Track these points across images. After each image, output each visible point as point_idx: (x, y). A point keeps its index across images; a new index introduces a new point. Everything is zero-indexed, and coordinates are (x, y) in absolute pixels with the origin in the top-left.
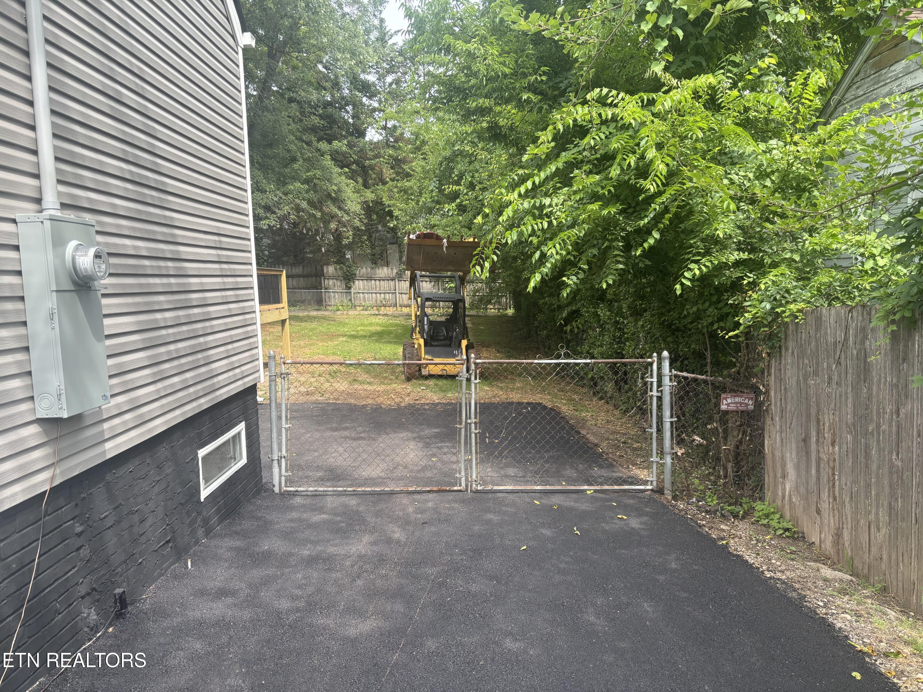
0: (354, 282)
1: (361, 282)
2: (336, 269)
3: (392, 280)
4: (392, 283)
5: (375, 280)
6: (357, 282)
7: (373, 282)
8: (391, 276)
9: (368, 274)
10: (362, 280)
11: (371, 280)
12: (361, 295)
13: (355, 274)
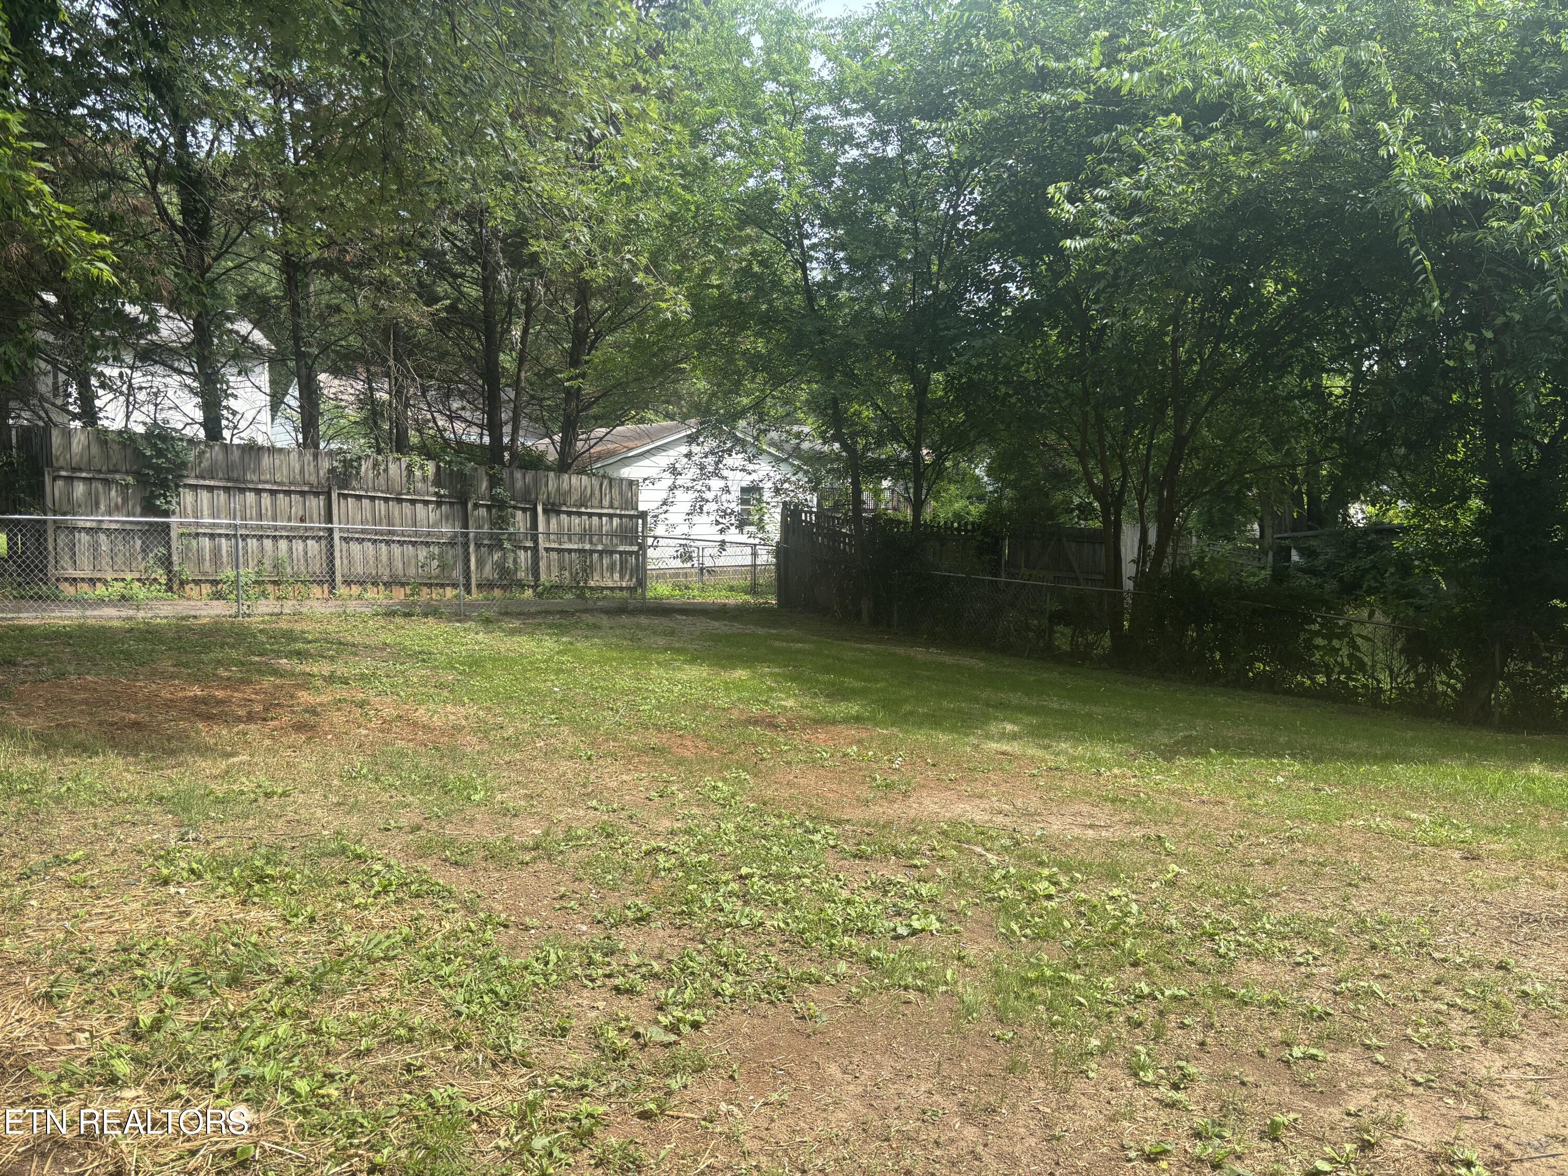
0: (178, 495)
1: (204, 495)
3: (317, 494)
4: (315, 504)
5: (258, 492)
6: (188, 497)
7: (251, 497)
8: (313, 479)
9: (230, 467)
10: (210, 489)
11: (242, 491)
12: (206, 542)
13: (186, 467)
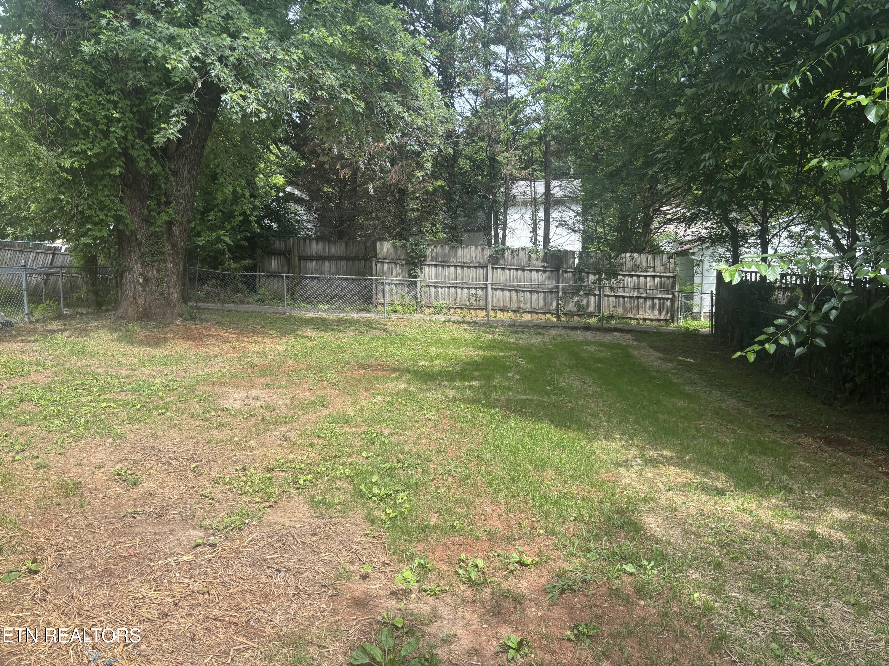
0: (421, 269)
1: (433, 268)
2: (395, 248)
3: (482, 267)
4: (481, 272)
5: (456, 267)
6: (426, 269)
7: (452, 269)
8: (481, 261)
9: (444, 256)
10: (435, 266)
11: (449, 266)
12: (433, 289)
13: (425, 256)
